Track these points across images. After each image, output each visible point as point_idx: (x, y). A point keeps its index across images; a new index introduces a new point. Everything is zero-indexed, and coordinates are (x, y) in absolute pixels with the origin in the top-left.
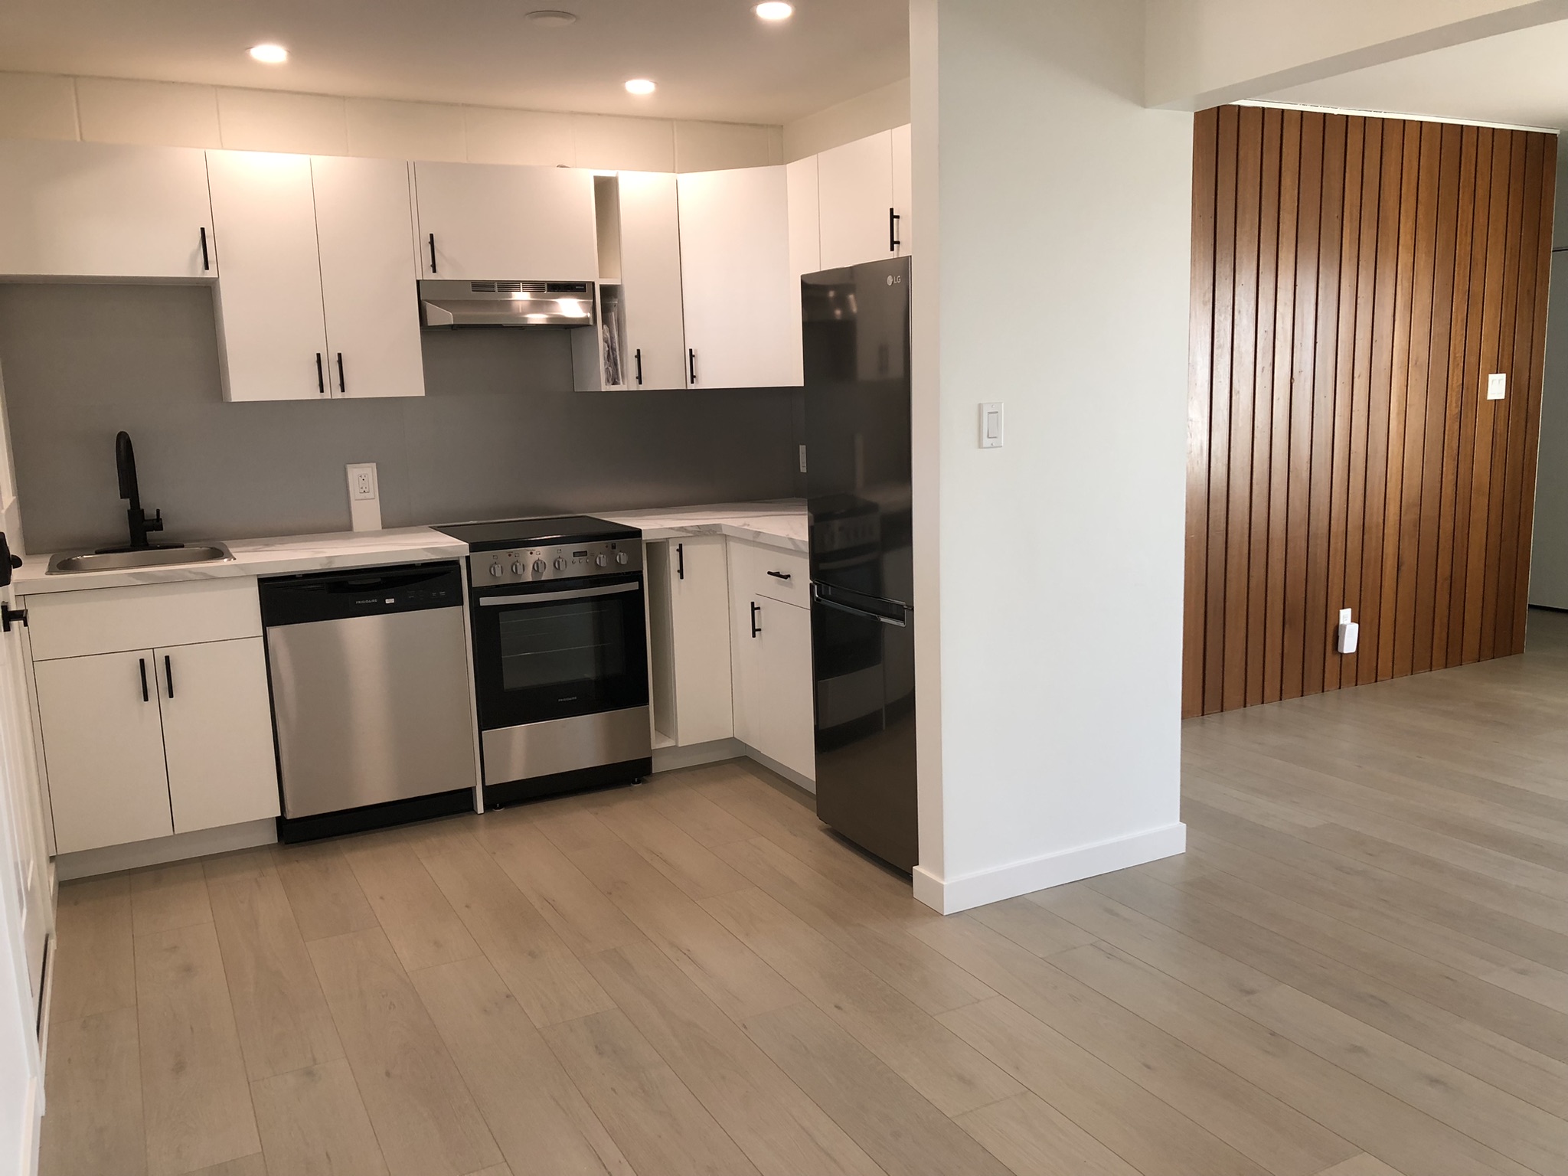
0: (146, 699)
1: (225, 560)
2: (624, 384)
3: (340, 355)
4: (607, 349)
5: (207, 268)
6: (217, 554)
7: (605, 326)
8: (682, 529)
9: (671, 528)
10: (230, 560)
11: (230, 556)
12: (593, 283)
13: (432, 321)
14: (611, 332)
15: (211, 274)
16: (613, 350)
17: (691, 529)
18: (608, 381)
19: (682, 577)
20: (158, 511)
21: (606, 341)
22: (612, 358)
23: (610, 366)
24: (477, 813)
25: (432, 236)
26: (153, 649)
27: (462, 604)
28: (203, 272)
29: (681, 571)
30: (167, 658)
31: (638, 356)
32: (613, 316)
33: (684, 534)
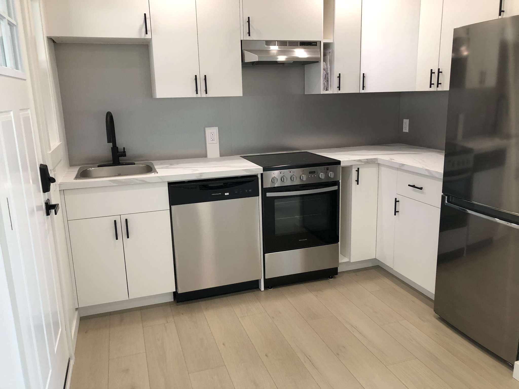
0: (117, 239)
1: (153, 173)
2: (331, 90)
3: (205, 76)
4: (325, 73)
5: (147, 33)
6: (149, 169)
7: (324, 63)
8: (360, 161)
9: (354, 160)
10: (155, 174)
11: (156, 172)
12: (320, 42)
13: (247, 60)
14: (327, 65)
15: (148, 36)
16: (327, 74)
17: (363, 161)
18: (324, 89)
19: (358, 184)
20: (124, 148)
21: (324, 70)
22: (327, 79)
23: (325, 82)
24: (260, 290)
25: (249, 18)
26: (120, 215)
27: (259, 196)
28: (145, 35)
29: (357, 181)
30: (126, 220)
31: (339, 77)
32: (328, 57)
33: (360, 163)
